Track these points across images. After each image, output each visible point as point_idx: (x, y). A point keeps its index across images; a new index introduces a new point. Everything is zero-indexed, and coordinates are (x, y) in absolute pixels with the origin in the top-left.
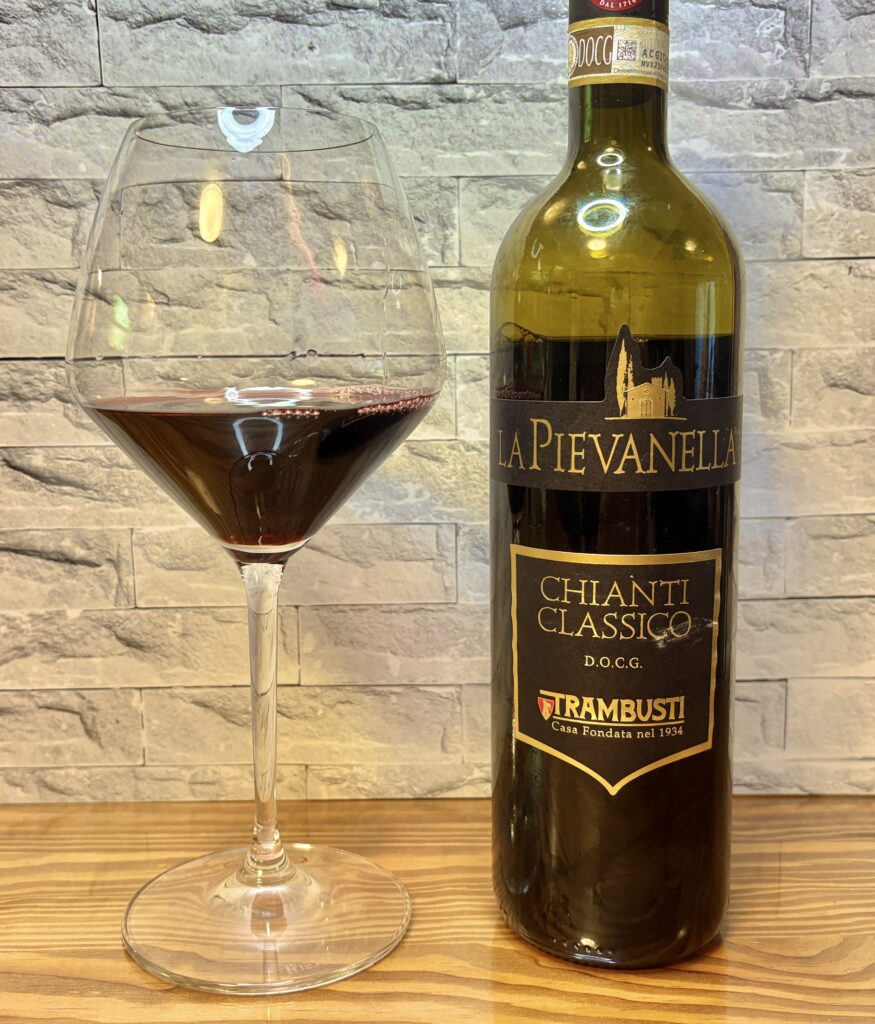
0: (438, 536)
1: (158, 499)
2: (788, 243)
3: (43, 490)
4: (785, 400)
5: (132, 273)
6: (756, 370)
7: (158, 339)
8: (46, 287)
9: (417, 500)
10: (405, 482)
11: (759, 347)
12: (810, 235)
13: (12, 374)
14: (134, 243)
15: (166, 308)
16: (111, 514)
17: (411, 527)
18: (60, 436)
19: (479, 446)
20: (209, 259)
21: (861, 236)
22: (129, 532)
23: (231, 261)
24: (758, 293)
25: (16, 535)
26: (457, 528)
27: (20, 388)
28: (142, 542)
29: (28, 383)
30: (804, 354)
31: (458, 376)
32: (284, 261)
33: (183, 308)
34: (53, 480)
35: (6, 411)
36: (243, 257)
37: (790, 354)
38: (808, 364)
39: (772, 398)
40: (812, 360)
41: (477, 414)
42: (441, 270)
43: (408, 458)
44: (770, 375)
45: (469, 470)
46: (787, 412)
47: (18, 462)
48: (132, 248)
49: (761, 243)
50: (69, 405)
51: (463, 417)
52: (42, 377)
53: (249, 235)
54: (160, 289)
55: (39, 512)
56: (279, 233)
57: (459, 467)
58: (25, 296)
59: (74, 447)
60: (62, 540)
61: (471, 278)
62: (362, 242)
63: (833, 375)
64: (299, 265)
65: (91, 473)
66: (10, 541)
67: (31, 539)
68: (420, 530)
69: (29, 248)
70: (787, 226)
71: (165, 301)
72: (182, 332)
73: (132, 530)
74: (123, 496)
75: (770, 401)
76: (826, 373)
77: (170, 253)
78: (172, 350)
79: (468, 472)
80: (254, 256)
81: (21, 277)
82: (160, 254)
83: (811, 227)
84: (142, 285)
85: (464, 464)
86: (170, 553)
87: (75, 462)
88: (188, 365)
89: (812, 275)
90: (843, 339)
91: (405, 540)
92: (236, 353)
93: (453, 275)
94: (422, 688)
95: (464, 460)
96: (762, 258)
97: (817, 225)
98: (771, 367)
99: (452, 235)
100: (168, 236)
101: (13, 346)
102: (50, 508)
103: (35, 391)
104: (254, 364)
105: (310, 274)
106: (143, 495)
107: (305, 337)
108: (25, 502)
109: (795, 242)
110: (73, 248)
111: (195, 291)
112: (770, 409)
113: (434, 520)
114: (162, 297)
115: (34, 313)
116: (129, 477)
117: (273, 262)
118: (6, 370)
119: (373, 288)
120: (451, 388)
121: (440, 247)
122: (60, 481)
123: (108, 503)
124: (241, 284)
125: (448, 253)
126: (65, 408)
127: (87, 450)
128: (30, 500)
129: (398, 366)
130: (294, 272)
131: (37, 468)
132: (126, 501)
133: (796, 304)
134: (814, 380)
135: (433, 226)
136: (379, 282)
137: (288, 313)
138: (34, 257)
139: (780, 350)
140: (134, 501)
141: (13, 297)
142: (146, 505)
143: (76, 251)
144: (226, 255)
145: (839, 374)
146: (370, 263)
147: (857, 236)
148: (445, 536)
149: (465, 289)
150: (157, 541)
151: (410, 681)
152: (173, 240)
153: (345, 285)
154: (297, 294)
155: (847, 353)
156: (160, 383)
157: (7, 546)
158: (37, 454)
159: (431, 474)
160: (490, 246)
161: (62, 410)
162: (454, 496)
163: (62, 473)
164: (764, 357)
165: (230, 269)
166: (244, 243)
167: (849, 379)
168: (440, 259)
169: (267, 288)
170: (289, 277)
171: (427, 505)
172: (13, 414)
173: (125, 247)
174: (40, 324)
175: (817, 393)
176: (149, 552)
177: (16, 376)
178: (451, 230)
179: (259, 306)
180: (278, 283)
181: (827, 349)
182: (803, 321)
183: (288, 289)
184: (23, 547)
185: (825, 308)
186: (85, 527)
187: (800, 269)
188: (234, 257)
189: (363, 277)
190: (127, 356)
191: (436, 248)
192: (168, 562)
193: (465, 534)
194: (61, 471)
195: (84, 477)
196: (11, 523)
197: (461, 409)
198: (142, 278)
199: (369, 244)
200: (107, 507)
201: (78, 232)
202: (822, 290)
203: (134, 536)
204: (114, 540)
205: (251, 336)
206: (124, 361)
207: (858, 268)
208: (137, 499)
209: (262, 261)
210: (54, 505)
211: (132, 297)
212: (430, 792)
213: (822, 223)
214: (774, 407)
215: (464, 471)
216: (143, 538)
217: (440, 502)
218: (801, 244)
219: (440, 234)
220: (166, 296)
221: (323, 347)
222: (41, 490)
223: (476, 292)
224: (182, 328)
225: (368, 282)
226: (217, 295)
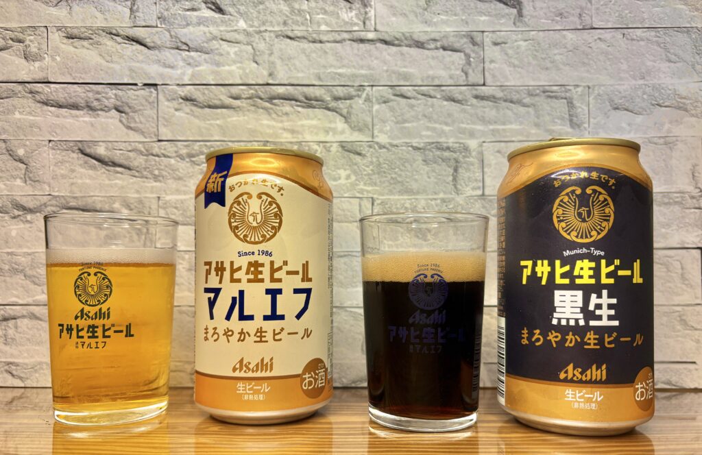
0: (360, 206)
1: (177, 177)
2: (583, 18)
3: (103, 170)
4: (585, 118)
5: (166, 30)
6: (566, 98)
7: (181, 73)
8: (112, 38)
9: (346, 181)
10: (339, 169)
11: (566, 84)
12: (597, 13)
13: (87, 93)
14: (167, 10)
15: (187, 53)
16: (147, 187)
17: (343, 199)
18: (117, 134)
19: (388, 146)
20: (216, 22)
21: (629, 15)
22: (157, 199)
23: (230, 24)
24: (565, 50)
25: (84, 199)
26: (373, 200)
27: (92, 102)
28: (165, 206)
29: (97, 100)
30: (596, 88)
31: (374, 100)
32: (264, 24)
33: (199, 53)
34: (110, 163)
35: (82, 117)
36: (237, 21)
37: (587, 88)
38: (599, 95)
39: (577, 117)
40: (601, 92)
41: (387, 124)
42: (363, 33)
43: (341, 153)
44: (575, 102)
45: (381, 162)
46: (586, 125)
47: (88, 151)
48: (166, 13)
49: (566, 18)
50: (123, 115)
51: (378, 127)
52: (107, 96)
53: (242, 8)
54: (183, 41)
55: (100, 184)
56: (261, 7)
57: (374, 160)
58: (98, 43)
59: (125, 142)
60: (114, 203)
61: (382, 38)
62: (314, 13)
63: (616, 102)
64: (273, 27)
65: (135, 159)
66: (80, 203)
67: (94, 202)
68: (348, 201)
69: (103, 14)
70: (582, 8)
71: (187, 49)
72: (197, 69)
73: (159, 198)
74: (155, 175)
75: (575, 119)
76: (611, 101)
77: (191, 17)
78: (190, 80)
79: (379, 164)
80: (245, 22)
81: (97, 32)
82: (185, 18)
83: (598, 9)
84: (172, 38)
85: (377, 157)
86: (182, 214)
87: (125, 152)
88: (200, 91)
89: (600, 39)
90: (621, 79)
91: (339, 208)
92: (231, 82)
93: (371, 36)
94: (348, 309)
95: (378, 155)
96: (566, 28)
97: (601, 8)
98: (575, 97)
99: (370, 11)
100: (190, 7)
101: (89, 75)
102: (107, 182)
103: (102, 104)
104: (242, 90)
105: (280, 33)
106: (168, 175)
107: (276, 73)
108: (91, 177)
109: (588, 18)
110: (131, 14)
111: (207, 43)
112: (576, 124)
113: (358, 195)
114: (185, 46)
115: (104, 55)
116: (159, 162)
117: (257, 25)
118: (84, 90)
119: (321, 42)
120: (369, 107)
121: (362, 19)
122: (115, 164)
123: (145, 180)
124: (236, 39)
125: (367, 22)
126: (121, 116)
127: (133, 144)
128: (94, 176)
129: (336, 93)
130: (270, 31)
131: (100, 155)
132: (156, 178)
133: (590, 57)
134: (604, 105)
135: (358, 6)
136: (324, 38)
137: (266, 57)
138: (106, 19)
139: (581, 86)
140: (161, 178)
141: (91, 44)
142: (169, 181)
143: (132, 16)
144: (227, 19)
145: (620, 101)
146: (319, 26)
147: (627, 14)
148: (365, 206)
149: (379, 45)
150: (174, 205)
151: (341, 304)
152: (193, 9)
153: (303, 40)
154: (271, 45)
155: (625, 87)
156: (181, 103)
157: (77, 207)
158: (101, 146)
159: (356, 164)
160: (394, 19)
161: (119, 117)
162: (371, 179)
163: (117, 160)
164: (570, 90)
165: (229, 29)
166: (239, 12)
167: (627, 104)
168: (363, 26)
169: (253, 42)
170: (267, 35)
171: (353, 185)
172: (87, 119)
173: (160, 12)
174: (107, 62)
175: (606, 114)
176: (169, 212)
177: (90, 95)
178: (369, 8)
179: (247, 53)
180: (259, 38)
181: (611, 86)
182: (595, 67)
183: (265, 43)
184: (88, 208)
185: (609, 59)
186: (129, 195)
187: (591, 35)
188: (232, 21)
189: (314, 35)
190: (160, 83)
191: (360, 20)
192: (181, 219)
193: (378, 204)
194: (116, 158)
195: (131, 162)
196: (81, 192)
197: (376, 121)
198: (173, 33)
199: (318, 14)
200: (144, 182)
201: (134, 4)
202: (606, 48)
203: (160, 202)
204: (147, 204)
205: (241, 71)
206: (158, 87)
207: (629, 34)
208: (163, 177)
209: (250, 24)
210: (110, 180)
211: (165, 45)
212: (354, 382)
213: (604, 7)
214: (578, 123)
215: (377, 163)
216: (165, 203)
217: (362, 183)
218: (592, 19)
219: (362, 10)
220: (188, 45)
221: (287, 80)
222: (102, 170)
223: (385, 46)
224: (197, 66)
225: (317, 38)
226: (221, 46)
